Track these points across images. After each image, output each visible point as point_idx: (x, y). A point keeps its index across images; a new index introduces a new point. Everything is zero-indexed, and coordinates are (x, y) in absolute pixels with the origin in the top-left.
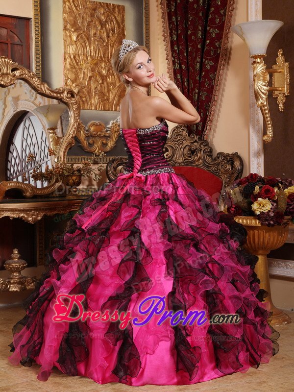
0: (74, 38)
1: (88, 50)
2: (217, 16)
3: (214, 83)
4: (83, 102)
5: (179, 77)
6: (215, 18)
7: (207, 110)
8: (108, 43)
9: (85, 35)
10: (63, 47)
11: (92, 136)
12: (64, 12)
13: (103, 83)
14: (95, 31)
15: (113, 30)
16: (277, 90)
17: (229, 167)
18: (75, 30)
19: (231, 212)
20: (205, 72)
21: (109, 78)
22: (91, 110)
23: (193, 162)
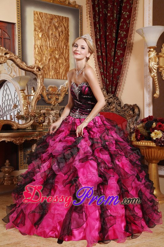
0: (40, 36)
1: (48, 43)
2: (124, 24)
3: (123, 63)
4: (45, 74)
5: (101, 60)
6: (124, 25)
7: (118, 79)
8: (59, 39)
9: (46, 34)
10: (34, 41)
11: (50, 94)
12: (34, 20)
13: (56, 63)
14: (52, 32)
15: (62, 32)
16: (162, 67)
17: (131, 112)
18: (41, 31)
19: (138, 138)
20: (117, 57)
21: (60, 60)
22: (50, 78)
23: (110, 110)
